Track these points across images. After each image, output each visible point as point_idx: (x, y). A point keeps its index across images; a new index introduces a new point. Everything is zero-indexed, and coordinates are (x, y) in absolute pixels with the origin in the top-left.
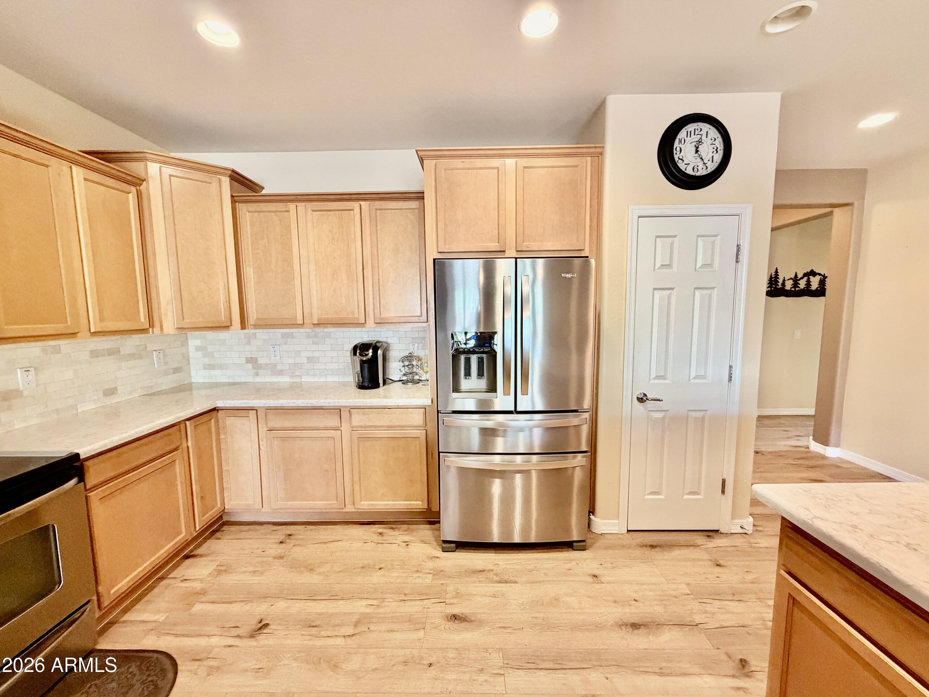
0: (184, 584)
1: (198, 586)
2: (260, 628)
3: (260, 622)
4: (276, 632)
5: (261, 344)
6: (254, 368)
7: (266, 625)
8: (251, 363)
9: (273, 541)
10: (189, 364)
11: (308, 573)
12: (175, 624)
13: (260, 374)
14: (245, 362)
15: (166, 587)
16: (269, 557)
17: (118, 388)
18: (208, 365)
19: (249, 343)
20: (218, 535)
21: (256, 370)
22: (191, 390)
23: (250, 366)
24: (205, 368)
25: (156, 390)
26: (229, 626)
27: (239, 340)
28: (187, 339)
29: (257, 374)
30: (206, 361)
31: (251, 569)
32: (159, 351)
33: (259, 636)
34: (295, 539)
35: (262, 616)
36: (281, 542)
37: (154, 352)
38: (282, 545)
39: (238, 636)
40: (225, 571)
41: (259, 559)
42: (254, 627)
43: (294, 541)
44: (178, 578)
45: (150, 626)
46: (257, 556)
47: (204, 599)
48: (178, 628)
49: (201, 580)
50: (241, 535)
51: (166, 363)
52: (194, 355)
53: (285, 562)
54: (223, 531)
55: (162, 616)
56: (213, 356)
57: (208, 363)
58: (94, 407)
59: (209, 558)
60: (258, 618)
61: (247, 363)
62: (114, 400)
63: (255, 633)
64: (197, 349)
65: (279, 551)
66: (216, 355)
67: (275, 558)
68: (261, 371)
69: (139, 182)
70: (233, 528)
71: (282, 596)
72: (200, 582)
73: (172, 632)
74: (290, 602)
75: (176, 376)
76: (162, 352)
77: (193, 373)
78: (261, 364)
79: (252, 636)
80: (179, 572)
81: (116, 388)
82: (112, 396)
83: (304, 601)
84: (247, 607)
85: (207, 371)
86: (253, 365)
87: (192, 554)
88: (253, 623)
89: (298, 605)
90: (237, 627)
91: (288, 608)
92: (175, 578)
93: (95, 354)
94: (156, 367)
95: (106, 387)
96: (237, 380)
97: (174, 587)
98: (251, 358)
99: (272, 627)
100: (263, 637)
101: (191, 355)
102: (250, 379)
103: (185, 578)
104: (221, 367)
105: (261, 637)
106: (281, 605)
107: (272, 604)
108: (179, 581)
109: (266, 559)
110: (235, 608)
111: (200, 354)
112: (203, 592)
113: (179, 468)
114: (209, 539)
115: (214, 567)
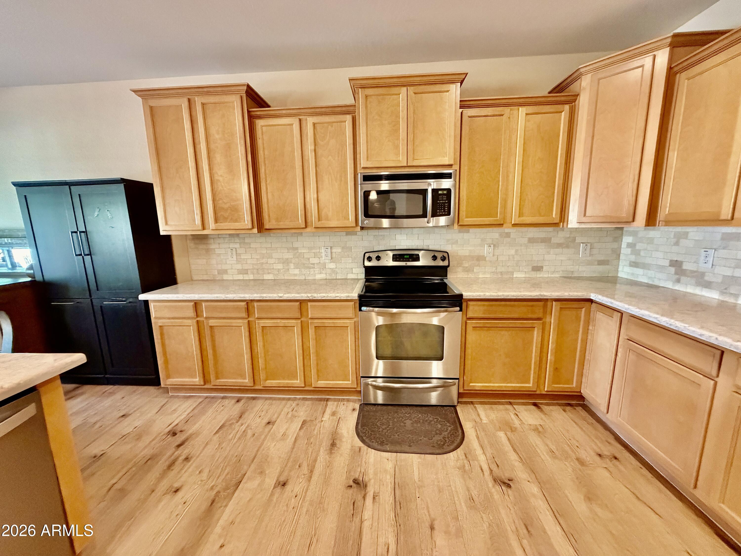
0: (513, 416)
1: (517, 423)
2: (504, 483)
3: (509, 480)
4: (506, 497)
5: (691, 246)
6: (676, 273)
7: (509, 486)
8: (674, 266)
9: (595, 448)
10: (619, 259)
11: (582, 497)
12: (484, 430)
13: (681, 281)
14: (668, 265)
15: (507, 410)
16: (575, 453)
17: (544, 267)
18: (633, 262)
19: (677, 244)
20: (568, 408)
21: (677, 276)
22: (616, 283)
23: (673, 270)
24: (631, 265)
25: (576, 275)
26: (496, 461)
27: (667, 239)
28: (622, 236)
29: (678, 281)
30: (633, 258)
31: (553, 448)
32: (586, 244)
33: (498, 485)
34: (613, 465)
35: (515, 479)
36: (600, 455)
37: (581, 244)
38: (598, 458)
39: (491, 471)
40: (539, 432)
41: (567, 448)
42: (503, 477)
43: (611, 465)
44: (516, 411)
45: (478, 420)
46: (569, 445)
47: (509, 433)
48: (483, 434)
49: (522, 423)
50: (580, 422)
51: (591, 255)
52: (625, 251)
53: (580, 470)
54: (575, 409)
55: (486, 420)
56: (639, 255)
57: (634, 260)
58: (524, 276)
59: (543, 416)
60: (512, 476)
61: (670, 266)
62: (539, 275)
63: (498, 481)
64: (629, 245)
65: (588, 459)
66: (642, 253)
67: (578, 459)
68: (683, 279)
69: (574, 98)
70: (584, 413)
71: (542, 485)
72: (520, 423)
73: (478, 432)
74: (540, 495)
75: (601, 268)
76: (589, 245)
77: (620, 269)
78: (686, 270)
79: (495, 480)
80: (520, 409)
81: (542, 267)
82: (538, 272)
83: (549, 508)
84: (517, 464)
85: (631, 268)
86: (675, 270)
87: (540, 405)
88: (505, 475)
89: (541, 502)
90: (498, 466)
91: (534, 495)
92: (515, 409)
93: (532, 241)
94: (580, 256)
95: (535, 265)
96: (656, 283)
97: (509, 413)
98: (677, 261)
99: (510, 492)
100: (498, 489)
101: (623, 251)
102: (670, 285)
103: (518, 414)
104: (644, 266)
105: (498, 488)
106: (535, 489)
107: (530, 480)
108: (514, 413)
109: (571, 453)
110: (513, 456)
111: (629, 251)
112: (513, 430)
113: (536, 334)
114: (560, 406)
115: (538, 423)
